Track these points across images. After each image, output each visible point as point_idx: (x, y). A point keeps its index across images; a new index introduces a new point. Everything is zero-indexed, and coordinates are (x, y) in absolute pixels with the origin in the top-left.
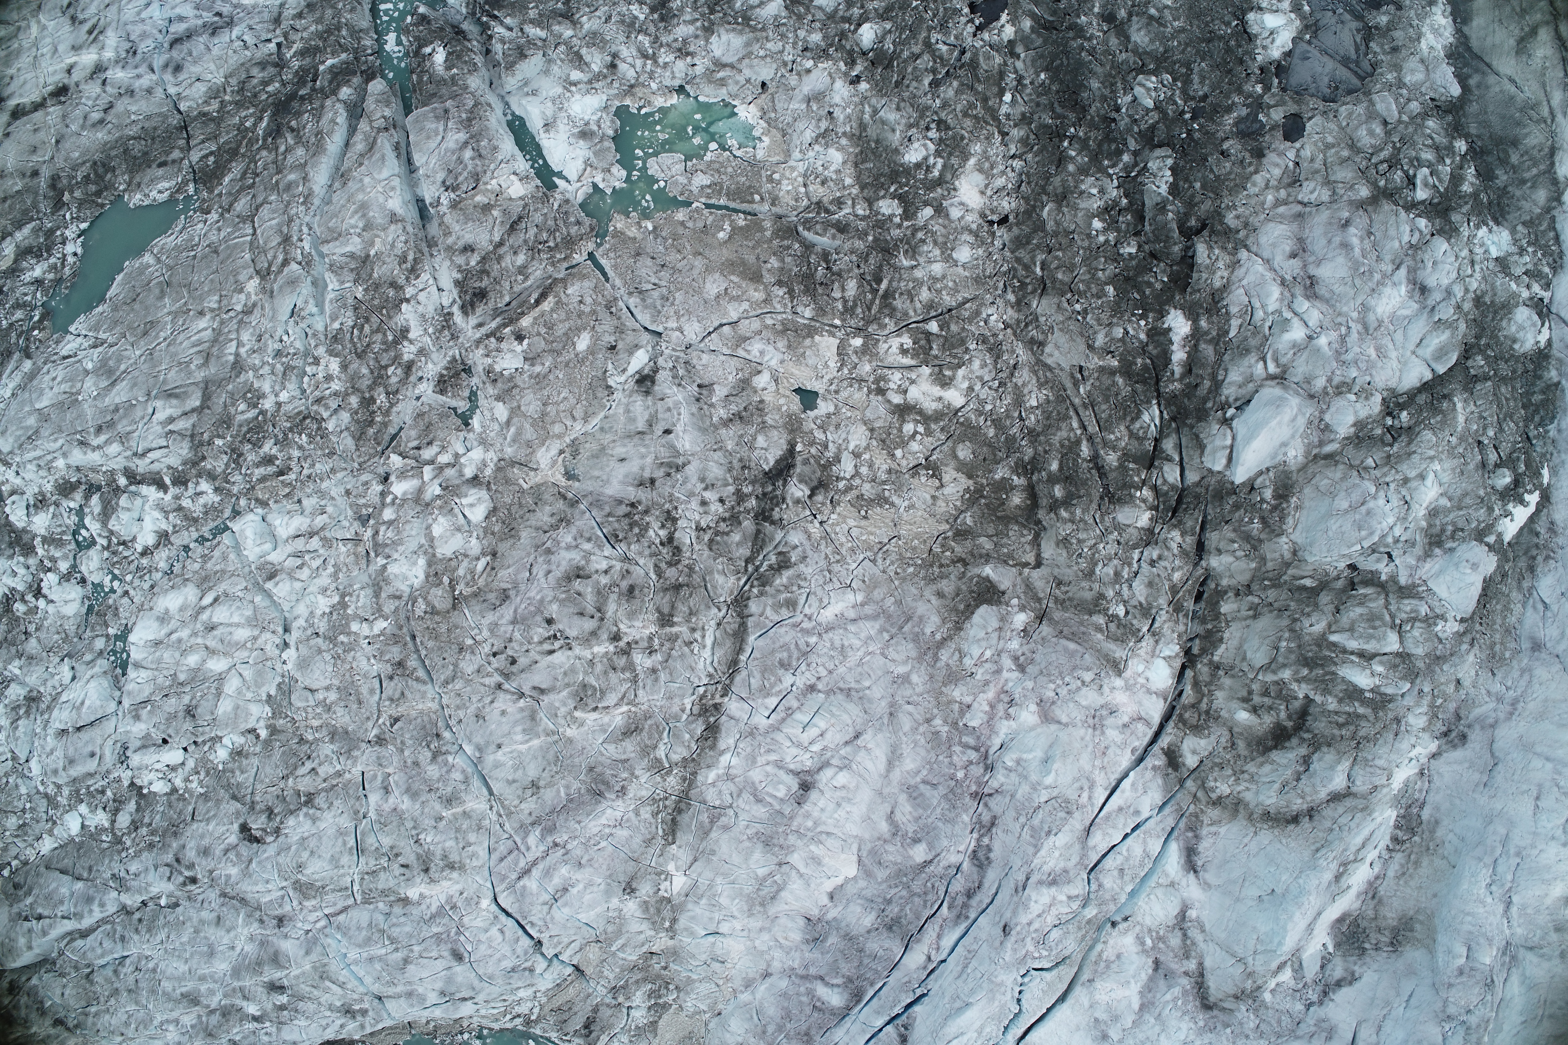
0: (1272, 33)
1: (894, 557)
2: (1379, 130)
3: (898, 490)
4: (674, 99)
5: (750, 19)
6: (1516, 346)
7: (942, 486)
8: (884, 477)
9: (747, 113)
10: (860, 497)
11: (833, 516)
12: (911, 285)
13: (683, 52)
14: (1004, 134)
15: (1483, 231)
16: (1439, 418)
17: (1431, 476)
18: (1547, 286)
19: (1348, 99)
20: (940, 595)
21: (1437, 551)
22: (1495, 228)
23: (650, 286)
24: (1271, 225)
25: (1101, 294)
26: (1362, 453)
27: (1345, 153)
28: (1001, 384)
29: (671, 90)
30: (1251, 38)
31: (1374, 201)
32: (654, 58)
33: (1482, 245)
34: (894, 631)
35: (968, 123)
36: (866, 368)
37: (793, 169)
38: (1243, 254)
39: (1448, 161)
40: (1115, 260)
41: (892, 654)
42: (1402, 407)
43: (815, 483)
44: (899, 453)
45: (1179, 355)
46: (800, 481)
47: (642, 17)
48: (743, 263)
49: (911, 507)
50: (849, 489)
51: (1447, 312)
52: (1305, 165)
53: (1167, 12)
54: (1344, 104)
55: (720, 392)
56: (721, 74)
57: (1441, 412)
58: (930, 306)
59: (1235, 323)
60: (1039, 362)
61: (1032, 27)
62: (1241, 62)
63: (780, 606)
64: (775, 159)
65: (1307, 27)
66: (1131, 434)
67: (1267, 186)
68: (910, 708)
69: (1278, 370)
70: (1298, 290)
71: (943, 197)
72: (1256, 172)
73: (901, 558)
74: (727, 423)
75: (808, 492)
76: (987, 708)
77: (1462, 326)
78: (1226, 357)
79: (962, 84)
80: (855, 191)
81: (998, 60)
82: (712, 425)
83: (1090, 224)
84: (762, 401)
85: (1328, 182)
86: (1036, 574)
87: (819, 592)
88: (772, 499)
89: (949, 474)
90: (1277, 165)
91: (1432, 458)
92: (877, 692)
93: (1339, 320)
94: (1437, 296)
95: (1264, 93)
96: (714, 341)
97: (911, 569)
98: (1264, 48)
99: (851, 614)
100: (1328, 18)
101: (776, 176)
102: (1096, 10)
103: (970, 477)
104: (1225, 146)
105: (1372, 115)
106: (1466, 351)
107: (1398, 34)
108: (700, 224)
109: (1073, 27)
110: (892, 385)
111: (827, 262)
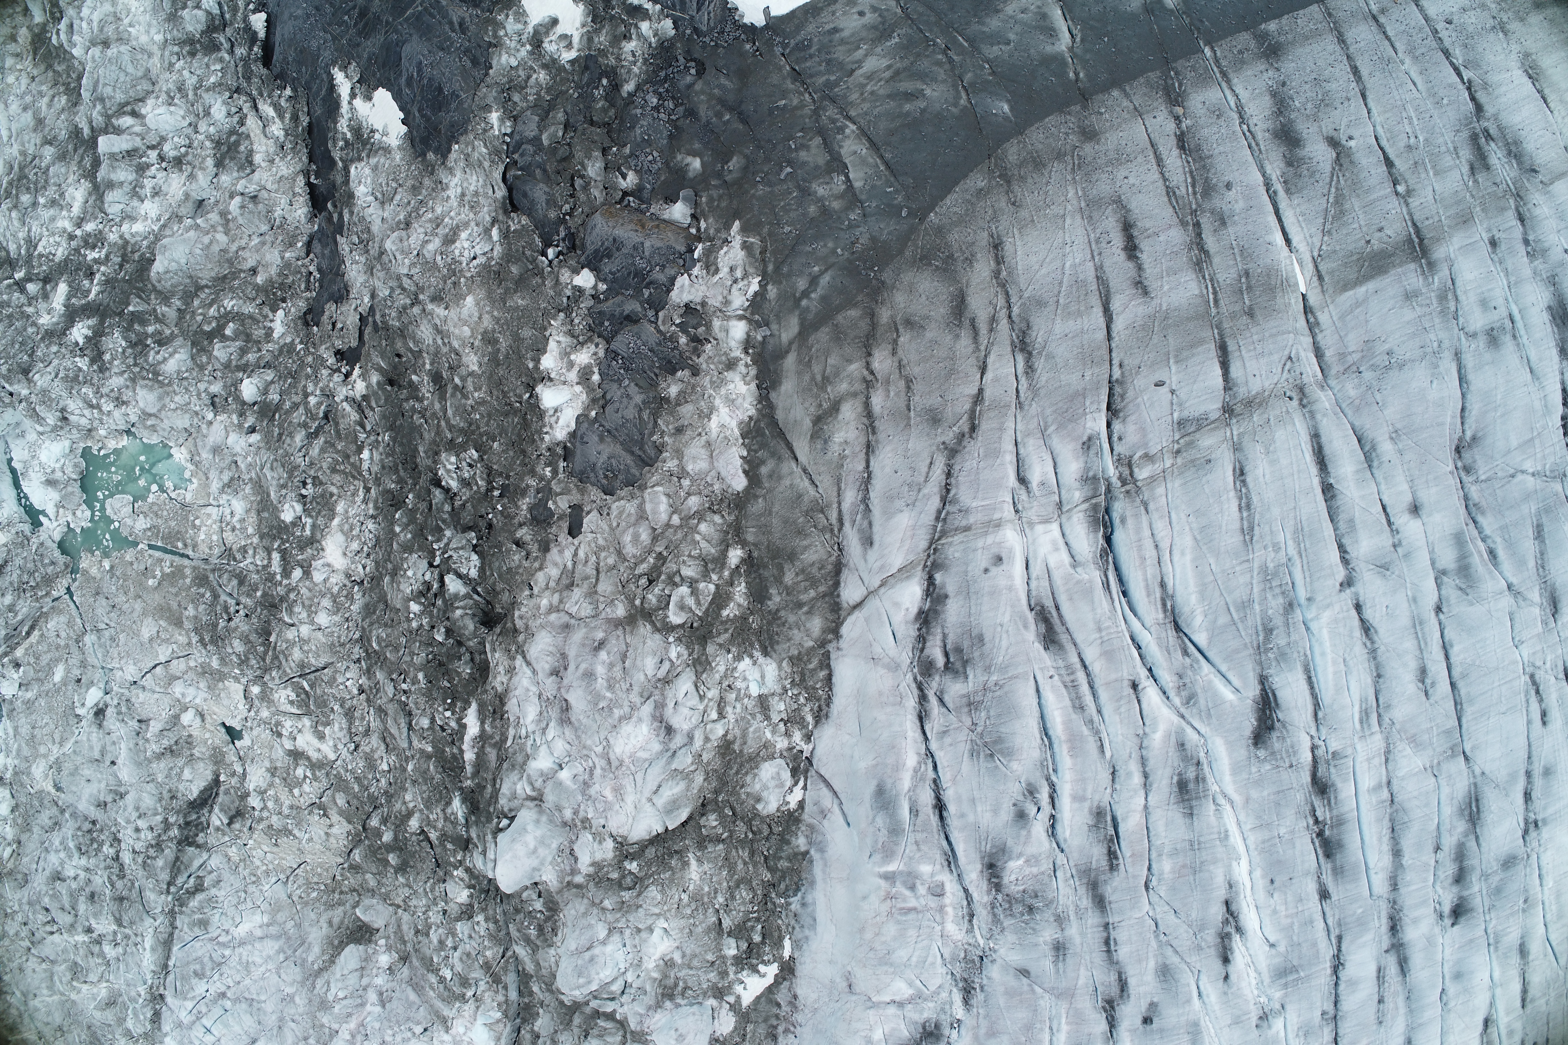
0: (556, 411)
1: (301, 881)
2: (645, 536)
3: (298, 824)
4: (125, 441)
5: (159, 375)
6: (759, 807)
7: (331, 826)
8: (286, 811)
9: (180, 455)
10: (270, 827)
11: (251, 842)
12: (284, 645)
13: (120, 402)
14: (368, 490)
15: (745, 664)
16: (668, 874)
17: (658, 932)
18: (808, 737)
19: (622, 493)
20: (330, 923)
21: (668, 1004)
22: (761, 659)
23: (104, 626)
24: (543, 633)
25: (415, 681)
26: (600, 894)
27: (611, 561)
28: (357, 747)
29: (121, 432)
30: (541, 414)
31: (631, 621)
32: (98, 407)
33: (745, 679)
34: (289, 952)
35: (337, 478)
36: (265, 714)
37: (209, 515)
38: (519, 661)
39: (714, 577)
40: (431, 645)
41: (283, 976)
42: (632, 857)
43: (233, 812)
44: (296, 791)
45: (469, 756)
46: (221, 810)
47: (85, 368)
48: (169, 609)
49: (310, 840)
50: (261, 819)
51: (685, 761)
52: (580, 567)
53: (470, 379)
54: (619, 499)
55: (155, 727)
56: (149, 423)
57: (671, 868)
58: (302, 665)
59: (511, 732)
60: (386, 729)
61: (378, 383)
62: (534, 441)
63: (194, 925)
64: (201, 502)
65: (594, 401)
66: (446, 819)
67: (547, 587)
68: (293, 1025)
69: (534, 794)
70: (554, 713)
71: (314, 558)
72: (541, 568)
73: (308, 883)
74: (160, 756)
75: (226, 821)
76: (348, 1037)
77: (699, 779)
78: (505, 765)
79: (326, 442)
80: (255, 540)
81: (354, 416)
82: (146, 759)
83: (408, 607)
84: (190, 736)
85: (592, 593)
86: (406, 917)
87: (231, 911)
88: (197, 826)
89: (335, 817)
90: (556, 564)
91: (658, 915)
92: (269, 1007)
93: (585, 752)
94: (678, 740)
95: (553, 478)
96: (148, 681)
97: (315, 894)
98: (551, 427)
99: (258, 933)
100: (614, 392)
101: (197, 522)
102: (428, 367)
103: (349, 822)
104: (519, 534)
105: (642, 516)
106: (703, 805)
107: (687, 410)
108: (142, 567)
109: (411, 383)
110: (284, 732)
111: (228, 614)
